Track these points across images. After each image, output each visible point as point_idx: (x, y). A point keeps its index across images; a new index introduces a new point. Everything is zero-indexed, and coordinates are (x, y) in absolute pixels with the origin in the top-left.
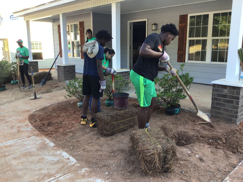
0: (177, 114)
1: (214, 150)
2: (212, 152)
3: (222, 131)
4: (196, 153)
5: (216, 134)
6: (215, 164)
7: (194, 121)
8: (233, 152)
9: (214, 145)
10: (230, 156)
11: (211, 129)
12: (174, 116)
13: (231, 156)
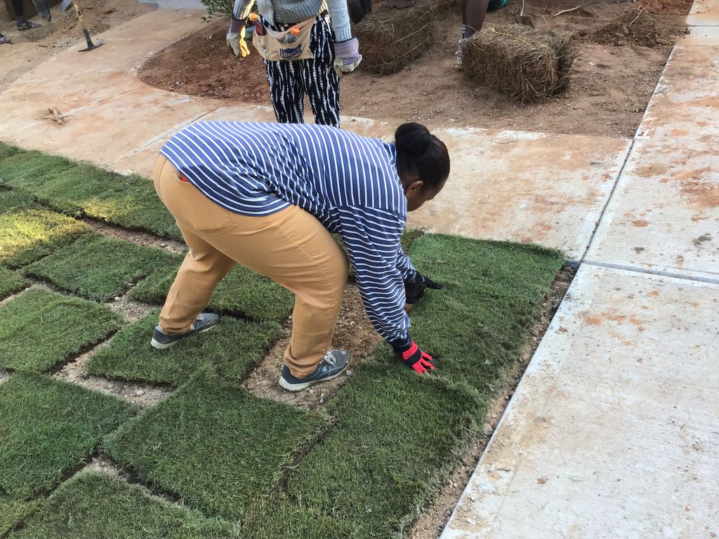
0: (505, 6)
1: (615, 50)
2: (612, 53)
3: (610, 19)
4: (588, 59)
5: (602, 25)
6: (630, 67)
7: (549, 13)
8: (648, 46)
9: (610, 42)
10: (645, 53)
11: (589, 18)
12: (501, 11)
13: (648, 53)
